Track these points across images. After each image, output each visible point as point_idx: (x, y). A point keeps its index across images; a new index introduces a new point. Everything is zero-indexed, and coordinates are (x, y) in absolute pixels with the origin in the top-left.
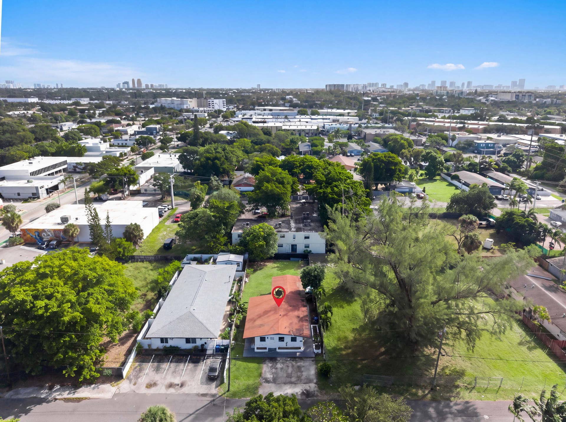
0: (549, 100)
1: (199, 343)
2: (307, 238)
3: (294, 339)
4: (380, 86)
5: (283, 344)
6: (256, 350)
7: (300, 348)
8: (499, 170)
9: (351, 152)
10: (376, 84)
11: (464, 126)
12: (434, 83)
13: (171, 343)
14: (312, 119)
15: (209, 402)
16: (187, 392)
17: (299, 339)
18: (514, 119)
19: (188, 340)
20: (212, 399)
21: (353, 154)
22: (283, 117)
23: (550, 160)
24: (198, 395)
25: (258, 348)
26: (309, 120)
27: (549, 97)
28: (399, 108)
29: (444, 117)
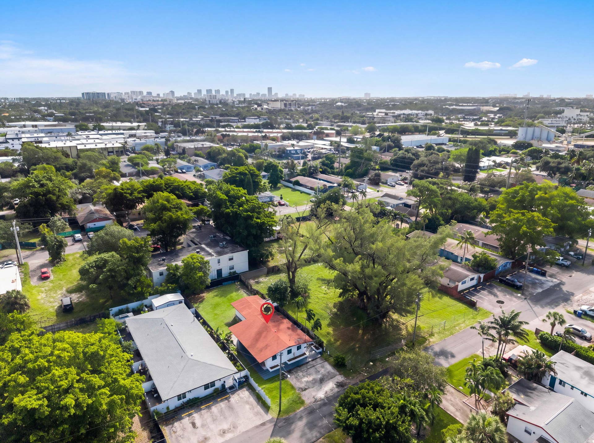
0: (310, 107)
1: (218, 385)
2: (231, 259)
3: (299, 348)
4: (145, 94)
5: (291, 356)
6: (271, 370)
7: (305, 354)
8: (322, 172)
9: (181, 169)
10: (141, 93)
11: (266, 135)
12: (199, 91)
13: (189, 396)
14: (101, 135)
15: (273, 427)
16: (244, 430)
17: (303, 346)
18: (298, 126)
19: (206, 387)
20: (274, 424)
21: (184, 171)
22: (65, 134)
23: (357, 160)
24: (257, 427)
25: (272, 368)
26: (98, 136)
27: (309, 105)
28: (191, 119)
29: (238, 128)
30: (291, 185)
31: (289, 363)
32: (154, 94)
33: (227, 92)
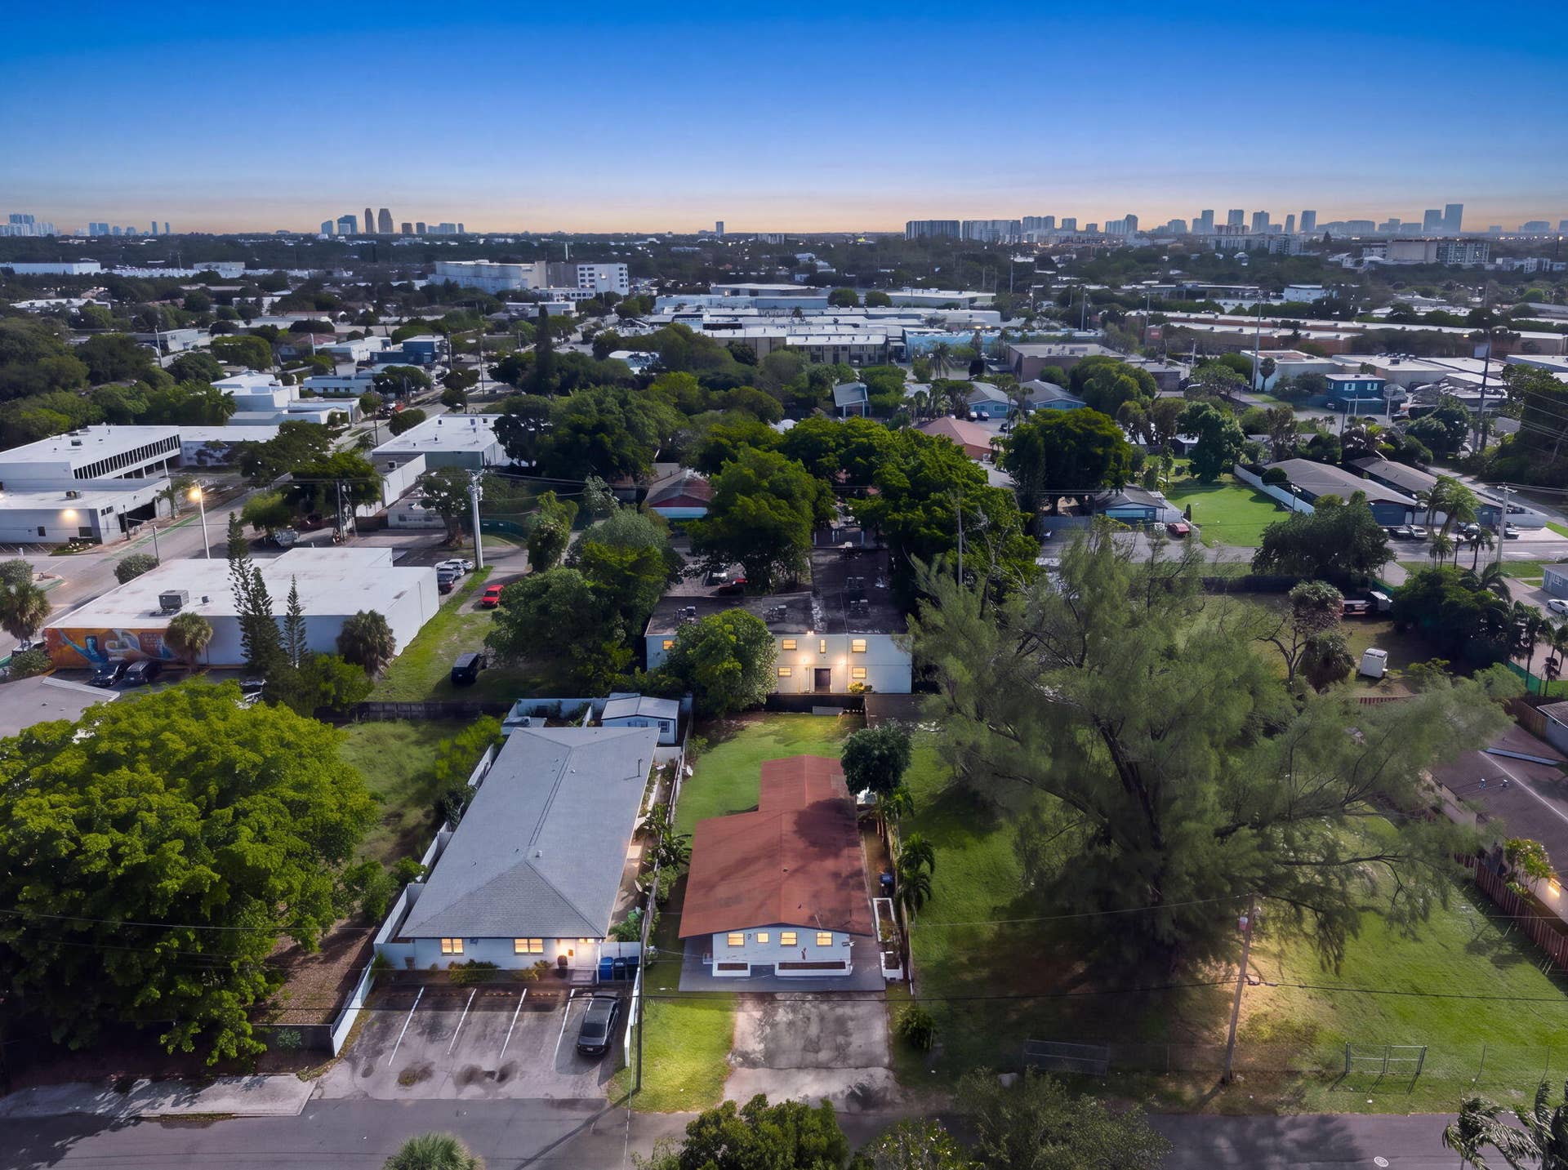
0: (1532, 261)
4: (1058, 224)
5: (793, 954)
6: (716, 972)
7: (841, 965)
8: (1397, 456)
9: (981, 408)
10: (1048, 221)
11: (1296, 335)
12: (1208, 215)
14: (868, 316)
15: (581, 1123)
16: (517, 1096)
17: (839, 939)
18: (1436, 313)
20: (590, 1114)
21: (985, 414)
22: (790, 312)
23: (1539, 428)
24: (549, 1103)
25: (721, 967)
26: (862, 320)
27: (1529, 254)
28: (1115, 287)
29: (1238, 311)
30: (1257, 481)
31: (778, 972)
32: (1081, 226)
33: (1291, 219)
